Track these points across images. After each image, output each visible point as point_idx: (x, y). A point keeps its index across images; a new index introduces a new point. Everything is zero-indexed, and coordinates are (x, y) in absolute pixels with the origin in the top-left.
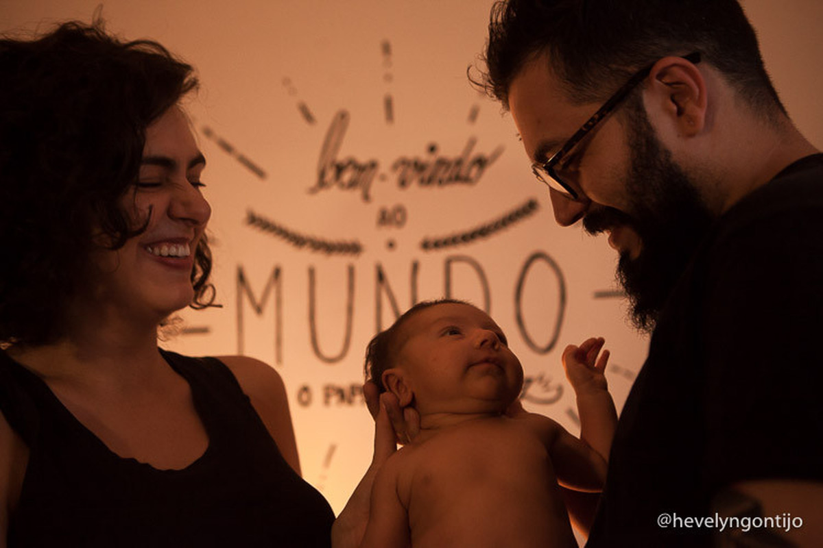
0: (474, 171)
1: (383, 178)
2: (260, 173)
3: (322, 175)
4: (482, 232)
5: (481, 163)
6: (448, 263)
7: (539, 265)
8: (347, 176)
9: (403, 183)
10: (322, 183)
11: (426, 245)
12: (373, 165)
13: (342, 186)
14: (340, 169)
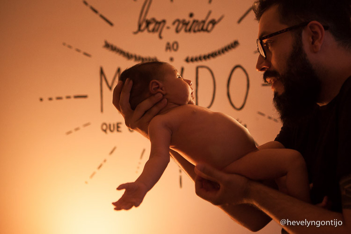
0: (210, 26)
1: (168, 28)
2: (111, 24)
3: (140, 26)
4: (213, 55)
5: (214, 23)
6: (197, 68)
7: (238, 71)
8: (151, 27)
9: (177, 31)
10: (140, 30)
11: (187, 60)
12: (164, 21)
13: (149, 31)
14: (148, 23)
